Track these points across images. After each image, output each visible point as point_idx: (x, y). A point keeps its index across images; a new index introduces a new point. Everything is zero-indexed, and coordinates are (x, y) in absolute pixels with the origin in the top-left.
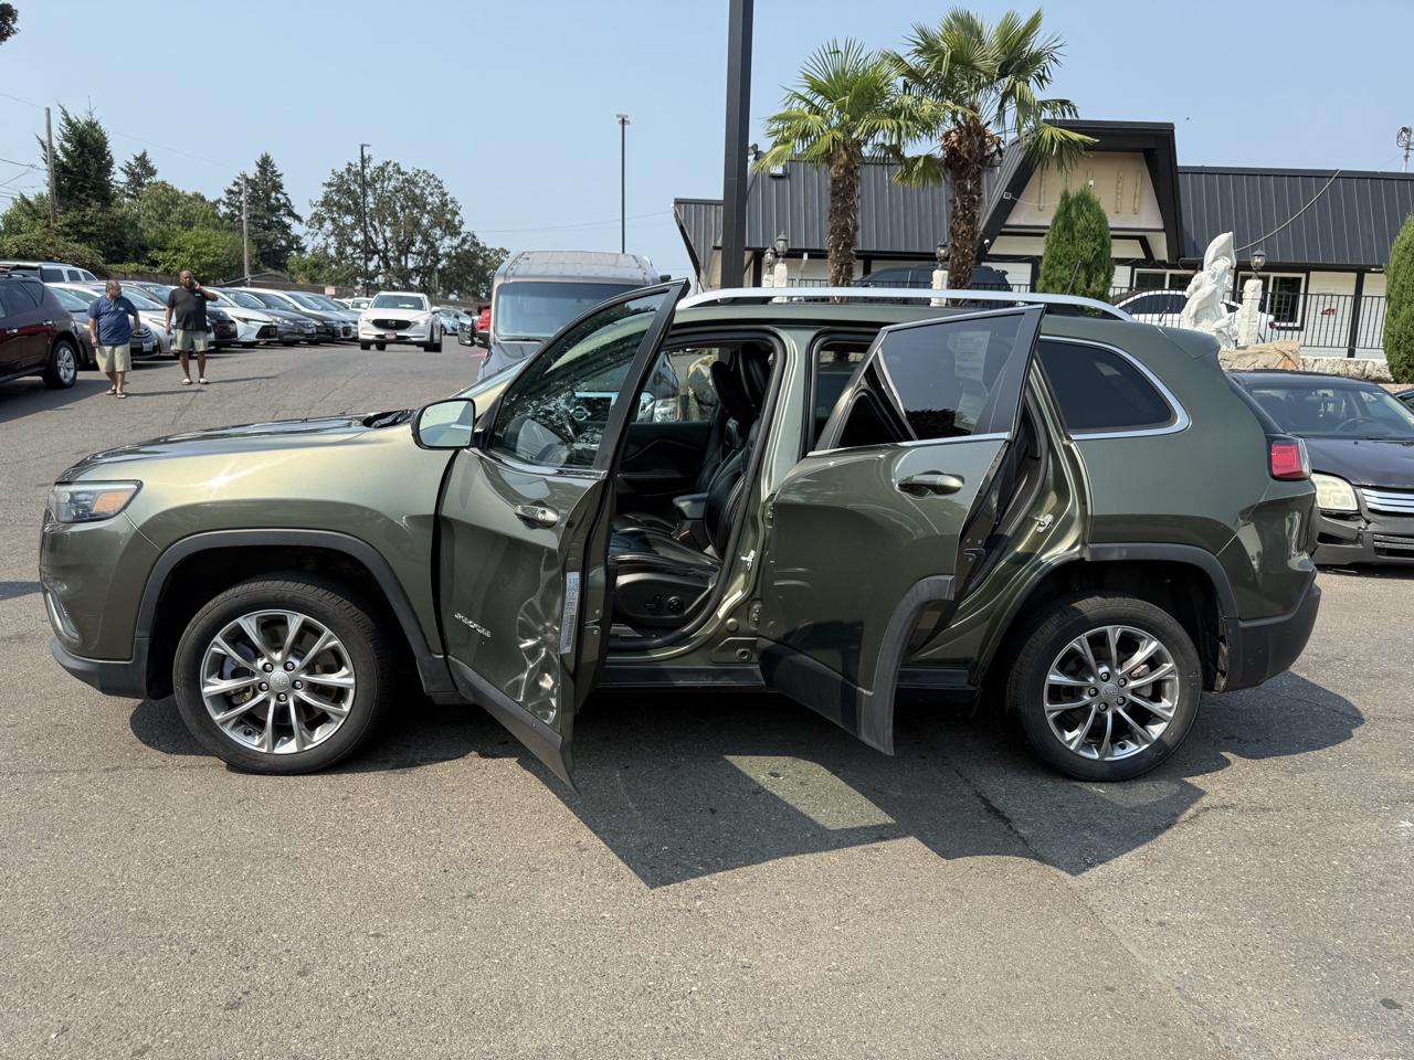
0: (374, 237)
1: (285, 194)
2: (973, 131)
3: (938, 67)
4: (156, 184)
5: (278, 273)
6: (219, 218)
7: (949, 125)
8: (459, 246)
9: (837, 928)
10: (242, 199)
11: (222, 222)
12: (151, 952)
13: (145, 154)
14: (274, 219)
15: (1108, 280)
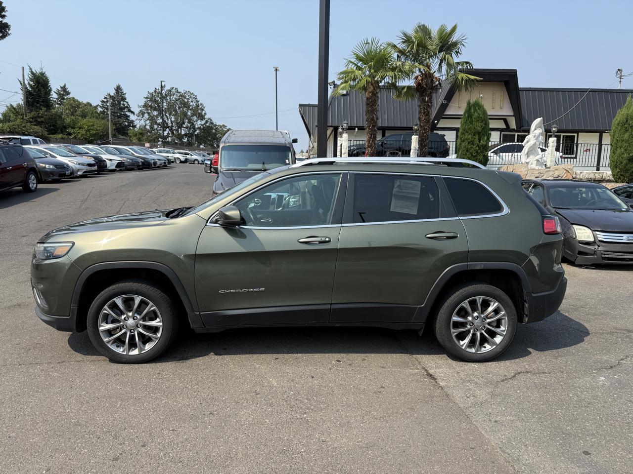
0: (167, 121)
1: (127, 102)
2: (428, 76)
3: (412, 48)
4: (70, 98)
5: (124, 137)
6: (98, 113)
7: (418, 73)
8: (205, 124)
9: (362, 425)
10: (108, 104)
11: (99, 115)
12: (82, 438)
13: (65, 86)
14: (122, 113)
15: (488, 140)
